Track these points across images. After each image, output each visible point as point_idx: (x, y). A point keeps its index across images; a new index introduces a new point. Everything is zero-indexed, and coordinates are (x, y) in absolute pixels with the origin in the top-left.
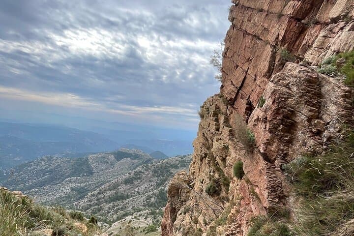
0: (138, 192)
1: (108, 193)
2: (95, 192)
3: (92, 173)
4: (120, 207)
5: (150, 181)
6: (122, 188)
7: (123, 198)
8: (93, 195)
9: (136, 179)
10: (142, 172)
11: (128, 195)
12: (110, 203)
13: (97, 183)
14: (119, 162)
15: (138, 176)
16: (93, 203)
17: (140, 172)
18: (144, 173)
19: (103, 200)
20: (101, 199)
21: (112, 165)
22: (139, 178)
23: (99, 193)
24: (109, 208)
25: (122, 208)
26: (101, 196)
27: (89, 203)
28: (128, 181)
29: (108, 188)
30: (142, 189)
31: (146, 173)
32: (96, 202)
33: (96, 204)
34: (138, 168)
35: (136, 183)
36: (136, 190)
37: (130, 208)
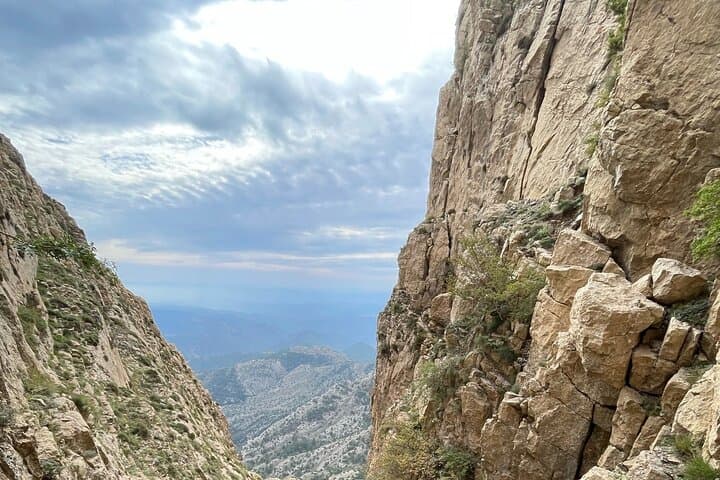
0: (331, 434)
1: (281, 440)
2: (259, 439)
3: (244, 398)
4: (305, 464)
5: (353, 413)
6: (304, 429)
7: (306, 447)
8: (255, 445)
9: (326, 410)
10: (337, 397)
11: (314, 443)
12: (285, 457)
13: (256, 416)
14: (291, 373)
15: (330, 405)
16: (256, 457)
17: (334, 397)
18: (340, 398)
19: (273, 451)
20: (269, 450)
21: (278, 379)
22: (333, 409)
23: (266, 440)
24: (286, 468)
25: (307, 467)
26: (269, 445)
27: (250, 459)
28: (314, 416)
29: (279, 430)
30: (338, 428)
31: (344, 397)
32: (261, 456)
33: (262, 461)
34: (330, 390)
35: (327, 417)
36: (328, 430)
37: (321, 467)
